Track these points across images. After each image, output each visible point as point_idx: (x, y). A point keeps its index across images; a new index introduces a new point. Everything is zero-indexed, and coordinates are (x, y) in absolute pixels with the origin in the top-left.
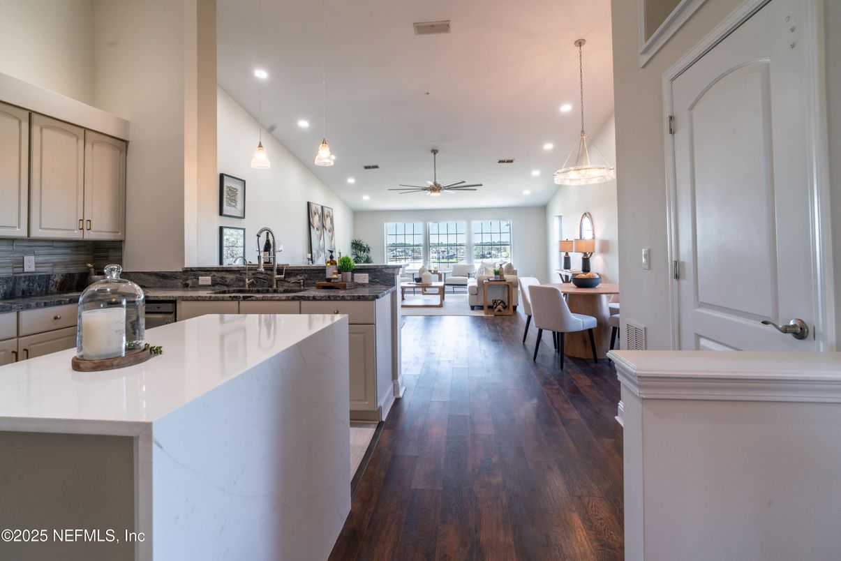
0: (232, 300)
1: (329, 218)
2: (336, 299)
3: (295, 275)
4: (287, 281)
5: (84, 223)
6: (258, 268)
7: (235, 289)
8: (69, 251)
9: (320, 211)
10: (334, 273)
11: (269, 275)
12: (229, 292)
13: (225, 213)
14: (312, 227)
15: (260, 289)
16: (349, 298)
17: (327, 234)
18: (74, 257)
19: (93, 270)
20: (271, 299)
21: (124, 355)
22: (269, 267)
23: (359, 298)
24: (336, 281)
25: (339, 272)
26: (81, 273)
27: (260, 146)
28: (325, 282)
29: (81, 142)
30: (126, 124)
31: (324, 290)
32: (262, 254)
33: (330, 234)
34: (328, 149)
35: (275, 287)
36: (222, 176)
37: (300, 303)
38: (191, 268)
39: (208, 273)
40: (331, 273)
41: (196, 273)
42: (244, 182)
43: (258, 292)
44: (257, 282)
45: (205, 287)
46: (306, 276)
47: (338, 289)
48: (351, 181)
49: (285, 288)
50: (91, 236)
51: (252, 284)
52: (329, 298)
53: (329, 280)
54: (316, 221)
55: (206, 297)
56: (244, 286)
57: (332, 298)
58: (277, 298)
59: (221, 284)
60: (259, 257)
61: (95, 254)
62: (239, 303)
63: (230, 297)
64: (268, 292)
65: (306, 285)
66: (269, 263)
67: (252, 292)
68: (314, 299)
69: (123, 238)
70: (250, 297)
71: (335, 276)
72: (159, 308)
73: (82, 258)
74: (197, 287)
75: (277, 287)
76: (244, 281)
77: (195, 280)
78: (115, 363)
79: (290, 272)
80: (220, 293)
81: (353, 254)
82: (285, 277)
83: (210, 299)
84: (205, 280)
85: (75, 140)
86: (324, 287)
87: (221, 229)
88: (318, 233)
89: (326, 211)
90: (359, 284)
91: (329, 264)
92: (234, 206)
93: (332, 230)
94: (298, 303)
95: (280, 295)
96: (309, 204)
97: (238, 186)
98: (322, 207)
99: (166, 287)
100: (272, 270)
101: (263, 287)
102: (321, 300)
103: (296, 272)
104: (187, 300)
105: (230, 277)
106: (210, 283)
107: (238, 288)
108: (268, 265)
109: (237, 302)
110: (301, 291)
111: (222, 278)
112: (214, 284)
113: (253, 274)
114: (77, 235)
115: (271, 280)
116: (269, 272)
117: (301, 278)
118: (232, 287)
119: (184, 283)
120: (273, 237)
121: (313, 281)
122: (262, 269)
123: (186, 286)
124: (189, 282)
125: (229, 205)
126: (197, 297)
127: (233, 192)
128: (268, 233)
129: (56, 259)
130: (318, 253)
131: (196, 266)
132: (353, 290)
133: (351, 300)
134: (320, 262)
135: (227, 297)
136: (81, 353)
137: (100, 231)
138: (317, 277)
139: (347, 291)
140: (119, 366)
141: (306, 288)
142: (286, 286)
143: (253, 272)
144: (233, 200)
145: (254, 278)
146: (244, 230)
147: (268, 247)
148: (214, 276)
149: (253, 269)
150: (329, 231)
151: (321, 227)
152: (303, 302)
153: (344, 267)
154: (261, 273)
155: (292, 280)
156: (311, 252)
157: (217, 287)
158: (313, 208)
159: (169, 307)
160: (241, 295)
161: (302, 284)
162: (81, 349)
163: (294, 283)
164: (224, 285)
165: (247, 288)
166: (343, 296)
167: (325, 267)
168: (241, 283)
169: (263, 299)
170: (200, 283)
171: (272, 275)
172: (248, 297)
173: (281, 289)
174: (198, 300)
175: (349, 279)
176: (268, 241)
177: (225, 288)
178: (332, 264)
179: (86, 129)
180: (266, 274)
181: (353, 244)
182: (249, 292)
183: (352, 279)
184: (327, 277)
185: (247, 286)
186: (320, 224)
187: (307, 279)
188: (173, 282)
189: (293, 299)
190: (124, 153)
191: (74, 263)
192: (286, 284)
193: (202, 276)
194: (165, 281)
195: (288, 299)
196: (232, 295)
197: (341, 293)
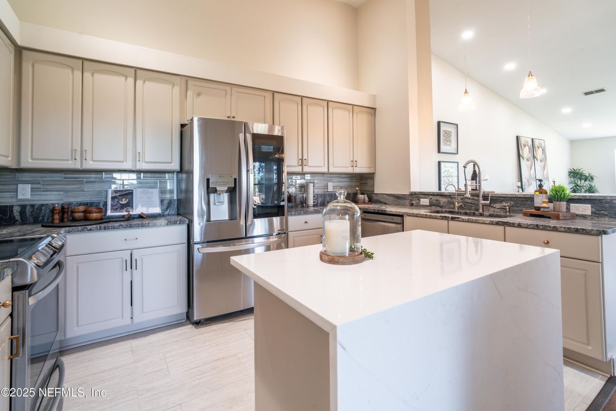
0: (442, 219)
1: (540, 149)
2: (545, 228)
3: (501, 202)
4: (492, 207)
5: (354, 163)
6: (465, 194)
7: (447, 210)
8: (348, 180)
9: (530, 143)
10: (544, 202)
11: (475, 200)
12: (442, 212)
13: (442, 151)
14: (521, 158)
15: (468, 211)
16: (563, 229)
17: (538, 164)
18: (350, 183)
19: (359, 191)
20: (476, 222)
21: (347, 255)
22: (476, 193)
23: (577, 231)
24: (546, 210)
25: (550, 201)
26: (354, 193)
27: (466, 92)
28: (534, 211)
29: (351, 114)
30: (374, 97)
31: (533, 218)
32: (469, 183)
33: (542, 164)
34: (535, 80)
35: (481, 211)
36: (439, 123)
37: (505, 228)
38: (415, 192)
39: (427, 196)
40: (540, 201)
41: (418, 196)
42: (457, 125)
43: (466, 214)
44: (465, 206)
45: (424, 206)
46: (512, 203)
47: (550, 218)
48: (567, 110)
49: (491, 212)
50: (358, 170)
51: (460, 207)
52: (537, 227)
53: (538, 209)
54: (526, 152)
55: (423, 215)
56: (454, 208)
57: (541, 227)
58: (481, 222)
59: (436, 205)
60: (466, 185)
61: (362, 182)
62: (448, 222)
63: (441, 216)
64: (474, 215)
65: (512, 211)
66: (476, 190)
67: (460, 213)
68: (520, 226)
69: (374, 172)
70: (458, 218)
71: (545, 205)
72: (392, 219)
73: (354, 184)
74: (419, 206)
75: (483, 211)
76: (454, 204)
77: (418, 201)
78: (341, 260)
79: (496, 199)
80: (435, 212)
81: (570, 183)
82: (490, 202)
83: (426, 217)
84: (425, 201)
85: (348, 113)
86: (532, 215)
87: (439, 163)
88: (529, 163)
89: (537, 143)
90: (577, 215)
91: (538, 193)
92: (449, 145)
93: (544, 160)
94: (502, 228)
95: (484, 219)
96: (517, 138)
97: (452, 129)
98: (532, 139)
99: (399, 205)
100: (478, 196)
101: (470, 210)
102: (527, 228)
103: (502, 199)
104: (410, 216)
105: (443, 200)
106: (428, 204)
107: (449, 210)
108: (474, 192)
109: (447, 221)
110: (507, 217)
111: (437, 200)
112: (431, 205)
113: (462, 199)
114: (350, 170)
115: (478, 205)
116: (476, 198)
117: (507, 204)
118: (445, 208)
119: (411, 202)
120: (478, 167)
121: (520, 208)
122: (468, 195)
123: (412, 205)
124: (414, 202)
125: (445, 144)
126: (417, 214)
127: (448, 134)
128: (474, 165)
129: (342, 184)
130: (528, 181)
131: (419, 191)
132: (569, 221)
133: (565, 232)
134: (530, 190)
135: (439, 216)
136: (325, 249)
137: (362, 168)
138: (524, 205)
139: (560, 222)
140: (343, 263)
141: (512, 214)
142: (491, 211)
143: (462, 197)
144: (448, 140)
145: (463, 202)
146: (458, 163)
147: (475, 176)
148: (431, 199)
149: (460, 194)
150: (541, 161)
151: (532, 158)
152: (507, 228)
153: (557, 196)
154: (469, 199)
155: (498, 205)
156: (521, 180)
157: (433, 208)
158: (522, 141)
159: (398, 219)
160: (450, 216)
161: (508, 210)
162: (324, 246)
163: (500, 208)
164: (438, 206)
165: (456, 210)
166: (555, 227)
167: (533, 195)
168: (452, 206)
169: (468, 221)
170: (421, 203)
171: (478, 201)
172: (456, 218)
173: (486, 213)
174: (418, 217)
175: (564, 209)
176: (475, 172)
177: (439, 209)
178: (541, 193)
179: (353, 105)
180: (473, 199)
181: (570, 173)
182: (458, 213)
183: (568, 209)
184: (536, 205)
185: (456, 208)
186: (530, 155)
187: (513, 206)
188: (404, 201)
189: (497, 224)
190: (374, 117)
191: (351, 187)
192: (492, 209)
193: (423, 198)
194: (399, 200)
195: (491, 223)
196: (443, 215)
197: (553, 223)
